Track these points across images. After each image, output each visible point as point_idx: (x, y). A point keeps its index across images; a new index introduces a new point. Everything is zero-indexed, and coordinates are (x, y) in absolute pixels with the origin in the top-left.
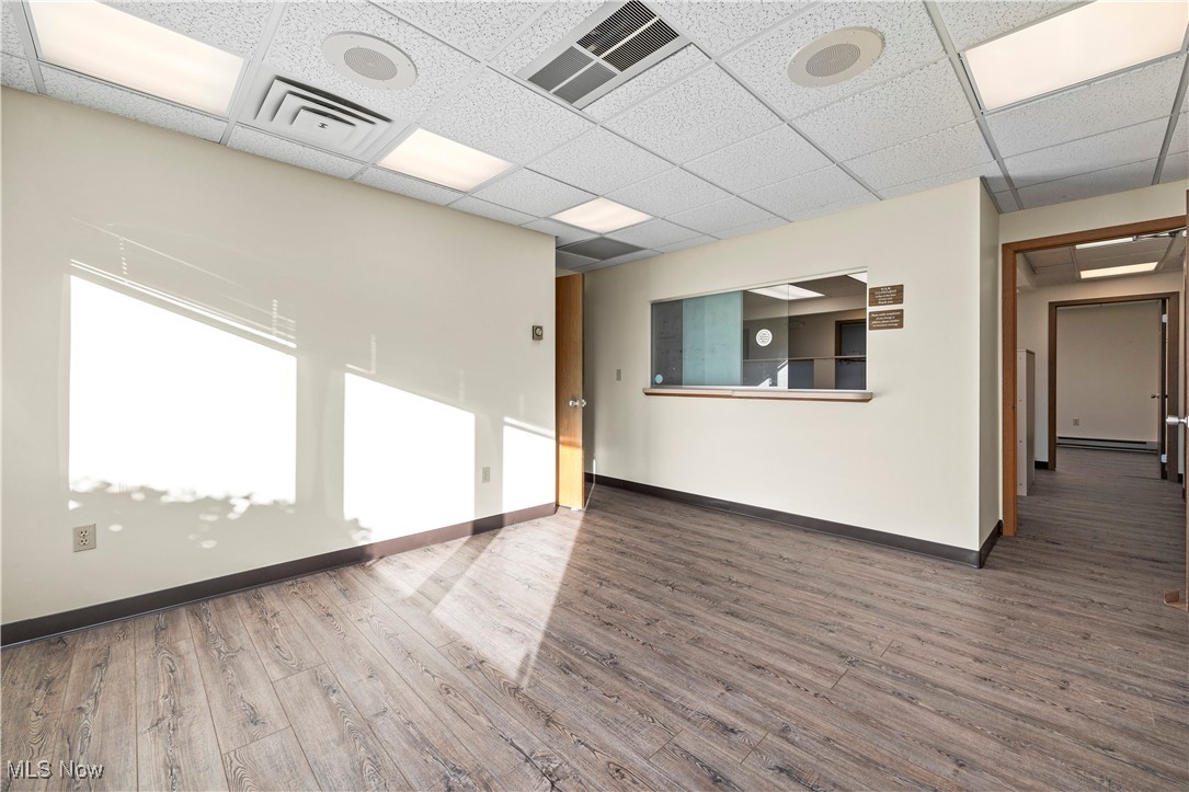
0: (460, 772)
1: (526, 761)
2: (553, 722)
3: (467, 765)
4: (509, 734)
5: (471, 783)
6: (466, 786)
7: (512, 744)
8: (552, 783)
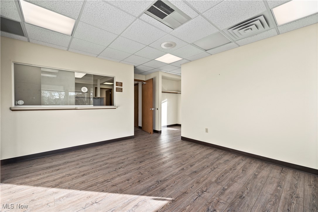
0: (208, 209)
1: (200, 196)
2: (186, 192)
3: (206, 208)
4: (192, 200)
5: (211, 206)
6: (212, 207)
7: (196, 199)
8: (204, 192)
